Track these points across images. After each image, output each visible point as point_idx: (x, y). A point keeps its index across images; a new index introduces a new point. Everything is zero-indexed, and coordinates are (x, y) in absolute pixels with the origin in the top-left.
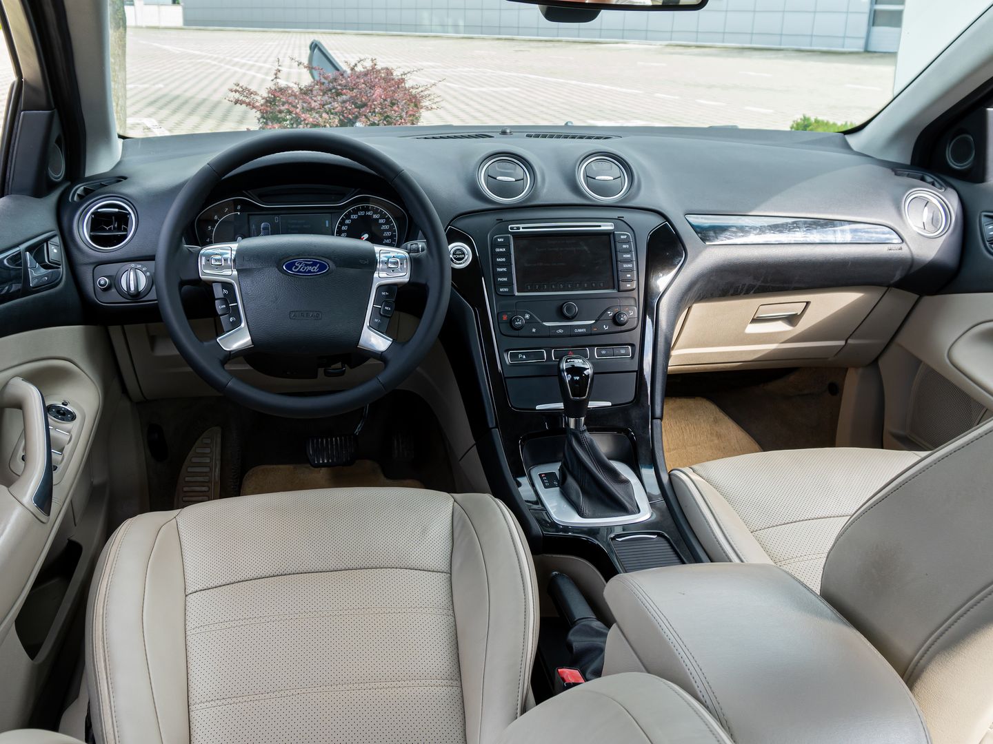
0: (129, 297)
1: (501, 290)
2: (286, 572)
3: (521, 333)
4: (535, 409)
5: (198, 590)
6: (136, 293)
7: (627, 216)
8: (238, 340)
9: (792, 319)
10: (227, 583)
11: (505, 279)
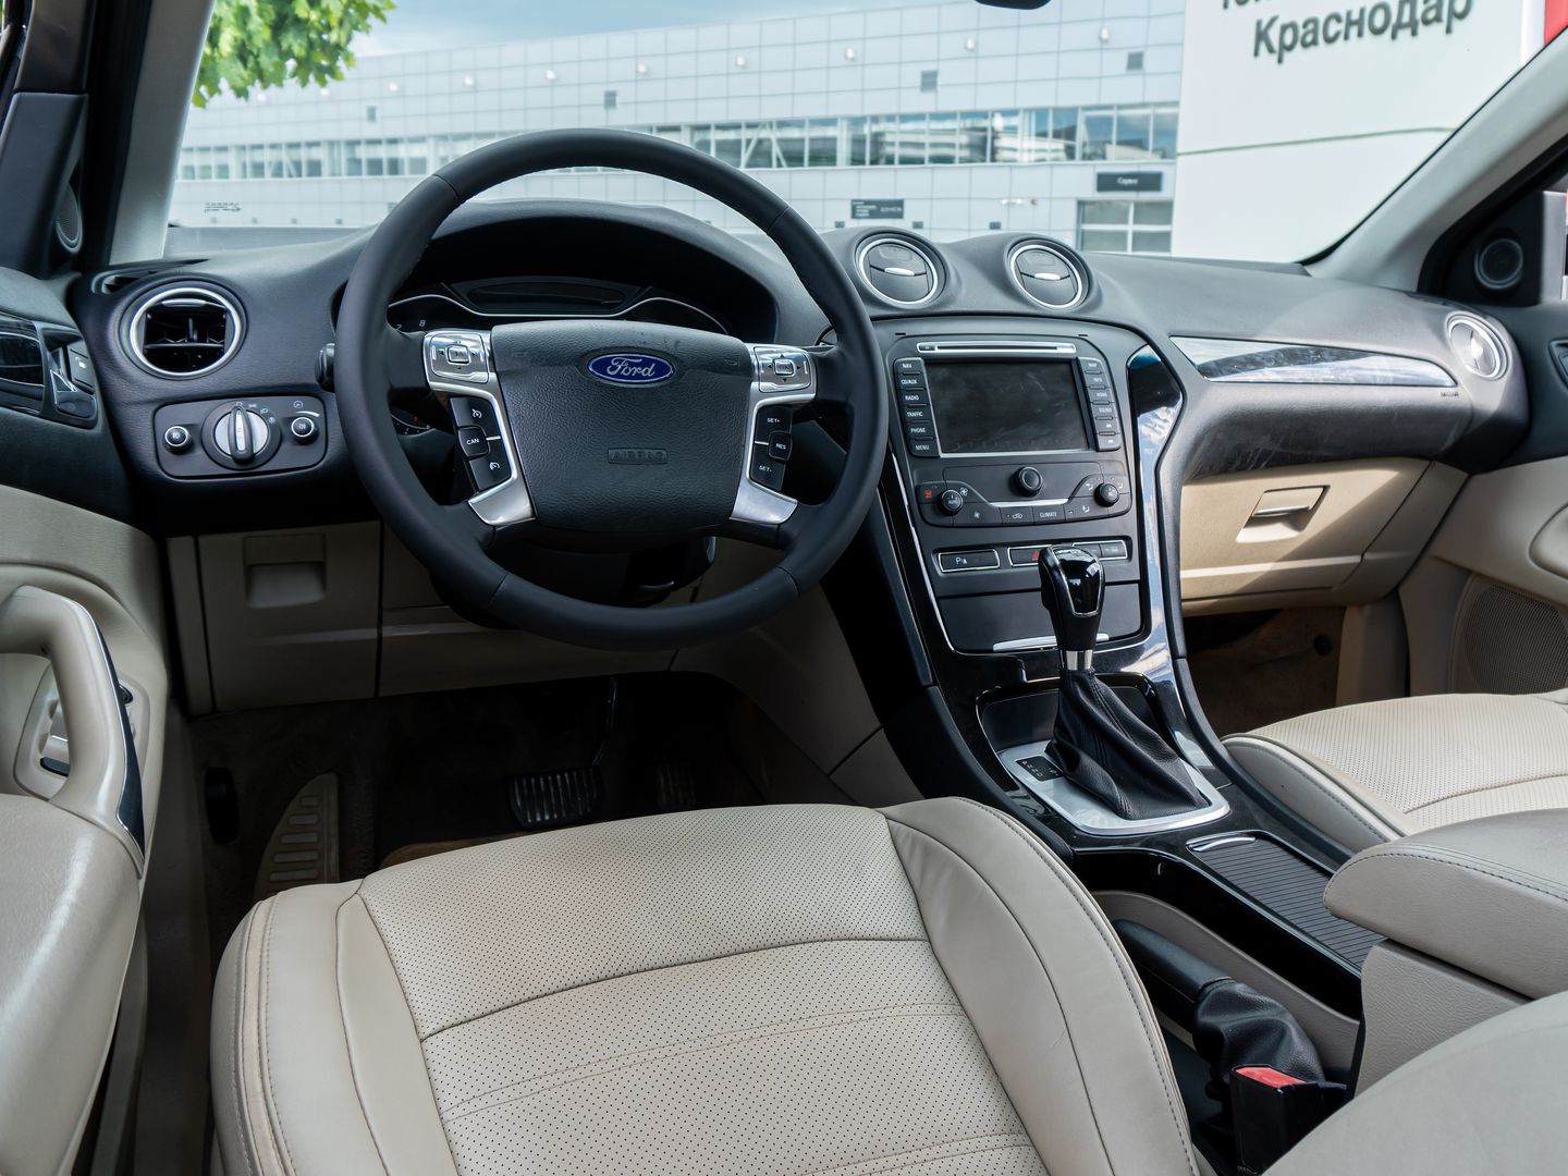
0: (234, 465)
1: (918, 448)
2: (621, 970)
3: (959, 519)
4: (992, 651)
5: (446, 1025)
6: (249, 455)
7: (1094, 334)
8: (508, 507)
9: (1297, 518)
10: (507, 1004)
11: (922, 430)
